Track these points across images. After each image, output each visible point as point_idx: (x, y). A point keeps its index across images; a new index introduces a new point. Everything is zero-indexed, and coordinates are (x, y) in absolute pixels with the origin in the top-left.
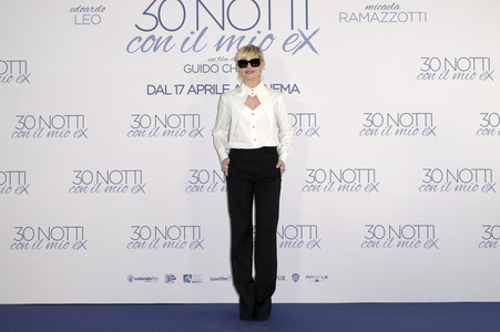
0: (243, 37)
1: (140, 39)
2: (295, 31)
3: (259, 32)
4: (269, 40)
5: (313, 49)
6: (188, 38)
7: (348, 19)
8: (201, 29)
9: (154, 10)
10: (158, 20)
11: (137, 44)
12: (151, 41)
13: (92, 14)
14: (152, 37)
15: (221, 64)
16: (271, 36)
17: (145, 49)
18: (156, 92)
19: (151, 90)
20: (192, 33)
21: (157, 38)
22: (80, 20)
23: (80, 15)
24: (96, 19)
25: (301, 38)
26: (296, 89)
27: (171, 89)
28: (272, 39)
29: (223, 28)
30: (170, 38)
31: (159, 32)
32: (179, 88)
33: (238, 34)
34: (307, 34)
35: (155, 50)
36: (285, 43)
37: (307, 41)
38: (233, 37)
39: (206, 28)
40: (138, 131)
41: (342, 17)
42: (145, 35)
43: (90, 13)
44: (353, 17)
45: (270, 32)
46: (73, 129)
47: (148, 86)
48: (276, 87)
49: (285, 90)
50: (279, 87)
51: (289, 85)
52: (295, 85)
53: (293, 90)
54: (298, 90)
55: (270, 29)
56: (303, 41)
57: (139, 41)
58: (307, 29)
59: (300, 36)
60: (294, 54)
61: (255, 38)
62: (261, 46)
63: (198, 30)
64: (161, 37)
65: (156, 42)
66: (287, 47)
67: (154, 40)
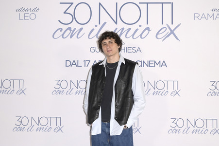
0: (129, 29)
1: (61, 30)
2: (165, 25)
3: (140, 26)
6: (93, 30)
7: (200, 18)
8: (102, 23)
9: (71, 11)
10: (74, 17)
11: (59, 33)
12: (68, 31)
13: (30, 13)
14: (70, 29)
16: (148, 29)
17: (65, 36)
18: (71, 65)
19: (68, 63)
20: (96, 26)
21: (72, 29)
22: (22, 17)
23: (22, 13)
24: (33, 16)
25: (168, 30)
27: (81, 63)
28: (149, 30)
29: (116, 23)
30: (81, 29)
31: (74, 25)
32: (87, 63)
33: (127, 27)
34: (173, 27)
35: (71, 37)
36: (158, 33)
37: (172, 32)
38: (123, 29)
39: (105, 23)
40: (59, 91)
41: (196, 16)
42: (65, 27)
43: (29, 12)
44: (204, 17)
45: (147, 26)
46: (16, 88)
47: (66, 61)
48: (151, 62)
49: (157, 65)
50: (153, 62)
51: (160, 62)
52: (164, 61)
53: (162, 65)
54: (165, 65)
55: (147, 24)
56: (170, 32)
57: (61, 31)
58: (172, 24)
59: (168, 29)
60: (163, 40)
61: (137, 30)
62: (141, 35)
63: (99, 24)
64: (75, 29)
65: (72, 31)
66: (159, 36)
67: (71, 30)
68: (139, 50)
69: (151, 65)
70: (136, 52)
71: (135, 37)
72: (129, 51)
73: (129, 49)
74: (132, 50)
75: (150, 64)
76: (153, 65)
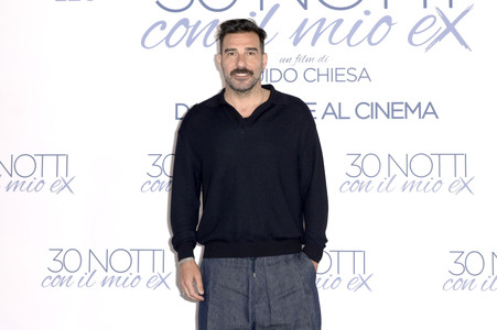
0: (340, 22)
1: (163, 25)
2: (431, 10)
3: (367, 13)
4: (384, 26)
5: (462, 42)
8: (267, 8)
11: (158, 34)
12: (182, 29)
14: (185, 22)
15: (301, 68)
16: (387, 20)
17: (172, 42)
20: (253, 14)
21: (192, 23)
25: (440, 24)
26: (430, 110)
28: (390, 24)
29: (305, 6)
30: (216, 23)
31: (196, 13)
33: (332, 16)
35: (189, 43)
36: (413, 32)
37: (450, 27)
38: (322, 21)
39: (277, 6)
42: (172, 19)
45: (385, 13)
47: (177, 105)
48: (396, 107)
49: (413, 112)
50: (402, 107)
51: (419, 105)
52: (430, 104)
53: (426, 113)
54: (434, 113)
55: (386, 7)
56: (444, 27)
57: (163, 28)
58: (451, 6)
59: (439, 19)
60: (428, 49)
61: (359, 23)
62: (370, 36)
63: (262, 9)
64: (199, 22)
65: (190, 29)
66: (416, 39)
67: (187, 26)
68: (365, 75)
69: (396, 114)
70: (357, 79)
71: (353, 42)
72: (339, 78)
73: (339, 72)
74: (347, 76)
75: (393, 111)
76: (402, 114)
